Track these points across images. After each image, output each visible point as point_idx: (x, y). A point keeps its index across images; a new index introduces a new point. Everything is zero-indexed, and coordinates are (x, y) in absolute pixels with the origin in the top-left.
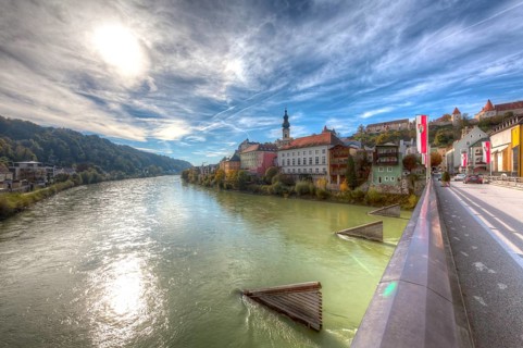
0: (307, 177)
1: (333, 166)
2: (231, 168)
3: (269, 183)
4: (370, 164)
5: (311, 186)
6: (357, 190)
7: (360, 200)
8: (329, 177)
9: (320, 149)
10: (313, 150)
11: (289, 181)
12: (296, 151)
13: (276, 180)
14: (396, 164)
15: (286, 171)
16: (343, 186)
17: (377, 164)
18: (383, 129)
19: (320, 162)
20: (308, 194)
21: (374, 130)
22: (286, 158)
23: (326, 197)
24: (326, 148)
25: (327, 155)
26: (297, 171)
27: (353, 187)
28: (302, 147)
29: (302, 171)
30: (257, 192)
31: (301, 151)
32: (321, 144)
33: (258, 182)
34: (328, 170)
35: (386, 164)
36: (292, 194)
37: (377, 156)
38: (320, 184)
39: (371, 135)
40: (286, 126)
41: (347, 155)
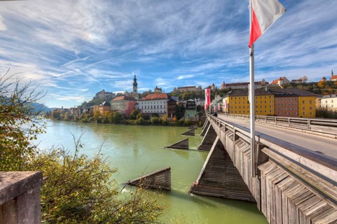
0: (156, 115)
1: (169, 110)
2: (104, 110)
3: (135, 119)
4: (185, 109)
5: (159, 119)
6: (180, 120)
7: (182, 124)
8: (167, 115)
9: (163, 101)
10: (159, 101)
11: (146, 117)
12: (150, 102)
13: (139, 117)
14: (194, 109)
15: (144, 112)
16: (174, 119)
17: (188, 109)
18: (185, 90)
19: (163, 107)
20: (158, 123)
21: (181, 90)
22: (144, 105)
23: (167, 124)
24: (166, 101)
25: (166, 104)
26: (150, 112)
27: (178, 119)
28: (153, 100)
29: (153, 112)
30: (127, 124)
31: (153, 102)
32: (163, 99)
33: (126, 118)
34: (166, 111)
35: (191, 109)
36: (150, 124)
37: (187, 105)
38: (164, 118)
39: (180, 93)
40: (135, 85)
41: (176, 104)
